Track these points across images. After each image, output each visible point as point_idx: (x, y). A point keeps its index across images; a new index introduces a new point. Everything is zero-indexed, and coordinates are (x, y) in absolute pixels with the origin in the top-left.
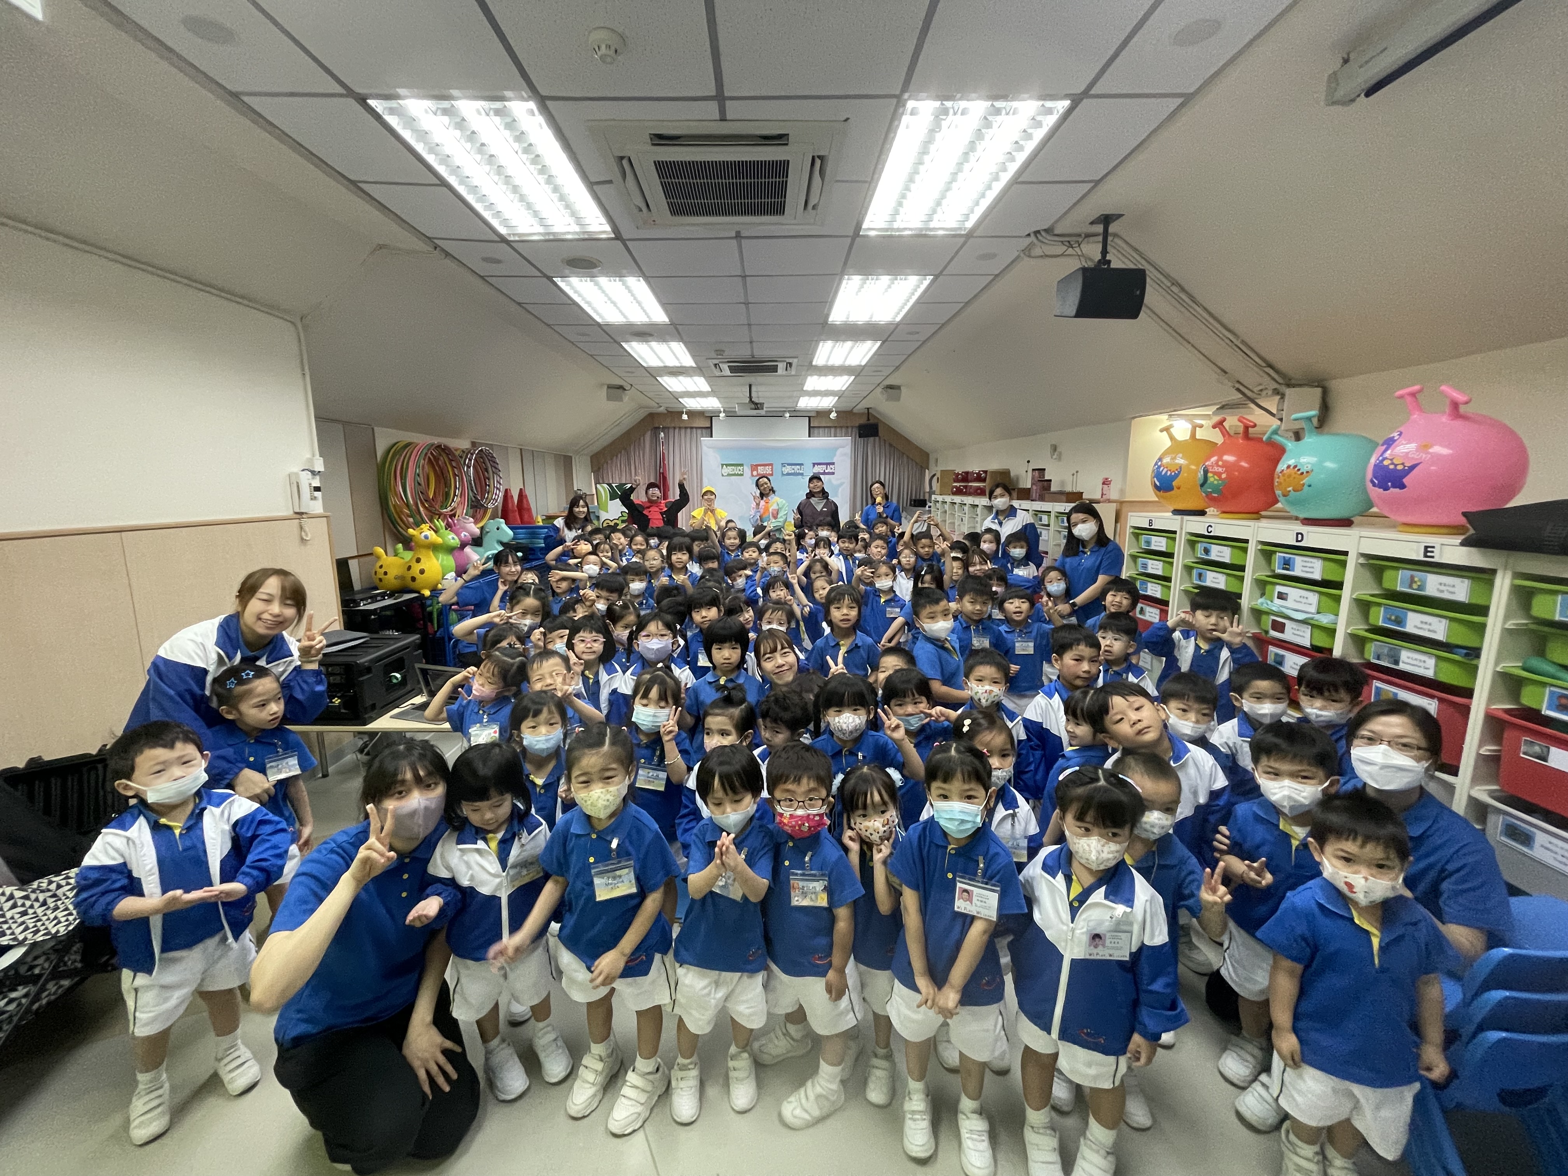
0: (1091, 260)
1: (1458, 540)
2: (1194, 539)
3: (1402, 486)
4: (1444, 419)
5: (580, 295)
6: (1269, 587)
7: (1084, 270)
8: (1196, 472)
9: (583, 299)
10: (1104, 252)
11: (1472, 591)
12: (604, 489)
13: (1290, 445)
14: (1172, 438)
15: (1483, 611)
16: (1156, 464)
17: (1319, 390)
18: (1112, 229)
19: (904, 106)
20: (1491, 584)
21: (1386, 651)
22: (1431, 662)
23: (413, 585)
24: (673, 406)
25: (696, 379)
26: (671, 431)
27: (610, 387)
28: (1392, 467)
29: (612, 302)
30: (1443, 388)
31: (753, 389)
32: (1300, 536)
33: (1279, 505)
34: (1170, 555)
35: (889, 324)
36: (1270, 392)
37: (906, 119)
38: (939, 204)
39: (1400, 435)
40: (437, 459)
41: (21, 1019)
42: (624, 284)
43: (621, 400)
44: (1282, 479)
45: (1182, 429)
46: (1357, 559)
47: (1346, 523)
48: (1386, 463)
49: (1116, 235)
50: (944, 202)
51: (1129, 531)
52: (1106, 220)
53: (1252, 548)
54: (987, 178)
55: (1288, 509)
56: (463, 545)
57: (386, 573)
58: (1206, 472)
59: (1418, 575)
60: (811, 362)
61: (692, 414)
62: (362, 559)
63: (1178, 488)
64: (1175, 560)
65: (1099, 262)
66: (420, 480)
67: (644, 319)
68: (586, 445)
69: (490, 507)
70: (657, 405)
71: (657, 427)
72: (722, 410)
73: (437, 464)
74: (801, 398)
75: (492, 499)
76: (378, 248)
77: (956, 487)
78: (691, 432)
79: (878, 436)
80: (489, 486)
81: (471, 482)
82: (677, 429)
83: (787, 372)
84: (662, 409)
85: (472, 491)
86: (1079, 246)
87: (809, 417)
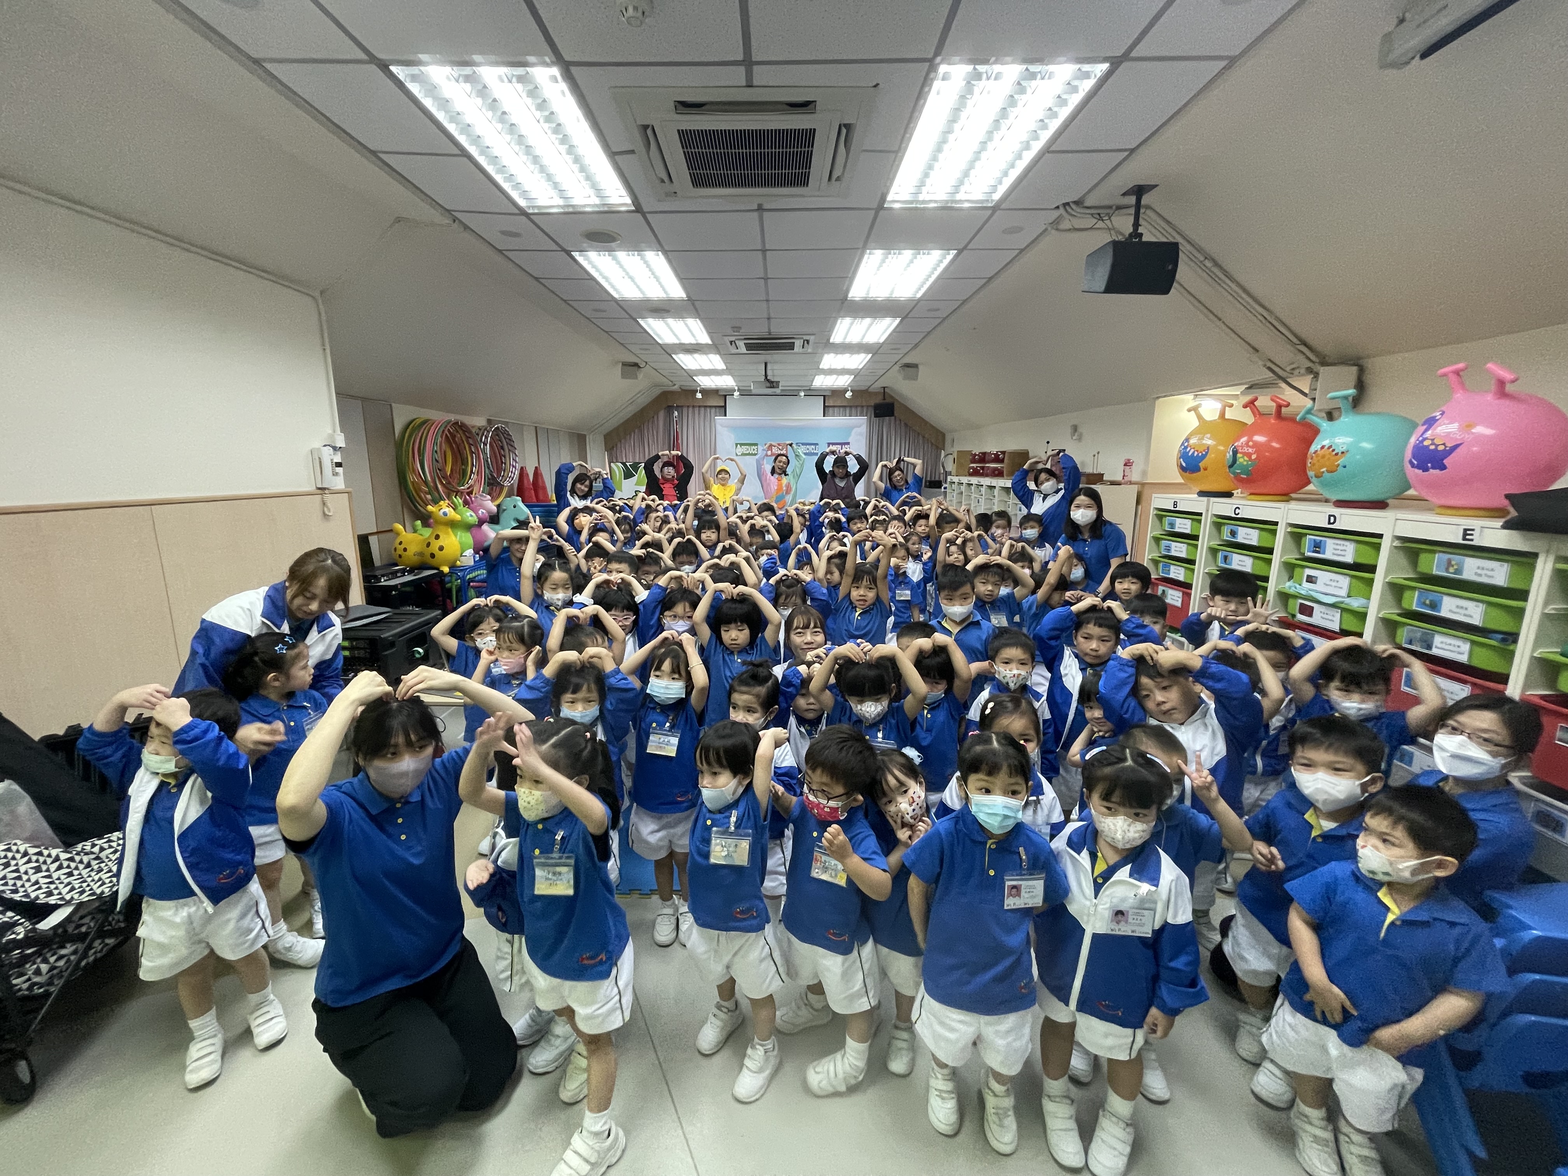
0: (1121, 234)
1: (1499, 523)
2: (1220, 521)
3: (1443, 467)
4: (1490, 397)
5: (597, 270)
6: (1297, 571)
7: (1115, 244)
8: (1224, 454)
9: (601, 274)
10: (1136, 225)
11: (1511, 576)
12: (618, 468)
13: (1324, 425)
14: (1200, 417)
15: (1523, 595)
16: (1183, 444)
17: (1354, 369)
18: (1145, 200)
19: (936, 71)
20: (1532, 567)
21: (1419, 635)
22: (1466, 647)
23: (433, 562)
24: (688, 384)
25: (712, 356)
26: (685, 410)
27: (625, 364)
28: (1432, 447)
29: (630, 277)
30: (1489, 365)
31: (769, 367)
32: (1332, 518)
33: (1311, 487)
34: (1196, 538)
35: (910, 300)
36: (1303, 371)
37: (937, 85)
38: (966, 174)
39: (1443, 414)
40: (454, 437)
41: (71, 975)
42: (643, 258)
43: (636, 378)
44: (1315, 460)
45: (1210, 408)
46: (1393, 541)
47: (1380, 505)
48: (1426, 443)
49: (1148, 207)
50: (972, 172)
51: (1152, 512)
52: (1139, 191)
53: (1281, 531)
54: (1017, 147)
55: (1321, 492)
56: (481, 522)
57: (405, 550)
58: (1235, 453)
59: (1456, 559)
60: (828, 340)
61: (706, 392)
62: (382, 536)
63: (1205, 469)
64: (1200, 543)
65: (1130, 235)
66: (438, 456)
67: (661, 295)
68: (601, 424)
69: (506, 485)
70: (671, 383)
71: (671, 406)
72: (737, 388)
73: (454, 441)
74: (816, 377)
75: (508, 476)
76: (396, 221)
77: (973, 468)
78: (705, 411)
79: (893, 415)
80: (505, 464)
81: (488, 460)
82: (691, 408)
83: (803, 350)
84: (676, 387)
85: (489, 468)
86: (1109, 218)
87: (824, 397)
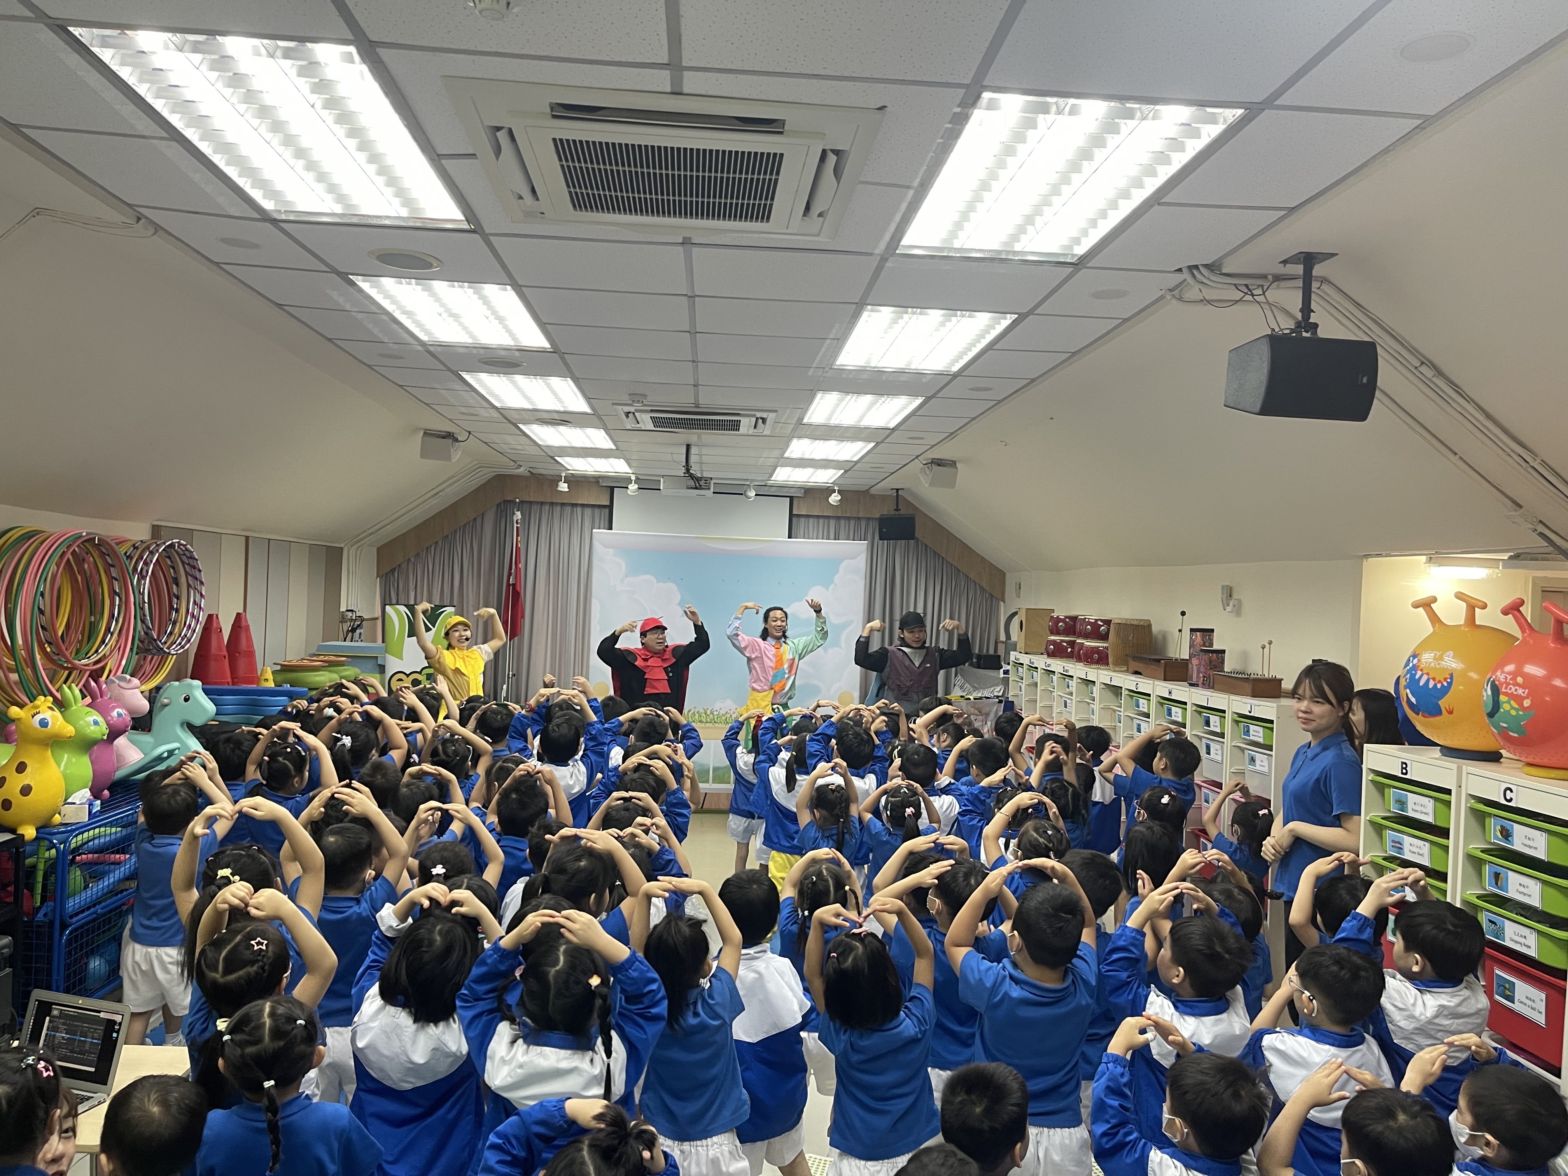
2: (1483, 810)
5: (394, 302)
7: (1275, 341)
8: (1479, 687)
9: (399, 308)
10: (1307, 309)
12: (397, 614)
14: (1434, 618)
16: (1408, 662)
19: (979, 97)
24: (543, 468)
25: (591, 431)
26: (535, 508)
27: (427, 434)
29: (451, 315)
31: (694, 453)
34: (1444, 833)
35: (940, 374)
40: (82, 564)
42: (478, 293)
43: (449, 459)
49: (1324, 280)
52: (1309, 260)
56: (114, 733)
58: (1496, 691)
60: (801, 419)
61: (576, 481)
63: (1450, 713)
64: (1451, 843)
65: (1298, 326)
66: (45, 604)
67: (506, 341)
68: (373, 530)
69: (173, 652)
70: (513, 464)
71: (510, 501)
72: (633, 478)
73: (82, 571)
74: (779, 468)
75: (180, 635)
76: (34, 213)
77: (1054, 643)
78: (572, 512)
79: (913, 539)
80: (177, 611)
81: (144, 606)
82: (546, 508)
83: (755, 431)
84: (522, 470)
85: (143, 621)
86: (1264, 293)
87: (792, 498)
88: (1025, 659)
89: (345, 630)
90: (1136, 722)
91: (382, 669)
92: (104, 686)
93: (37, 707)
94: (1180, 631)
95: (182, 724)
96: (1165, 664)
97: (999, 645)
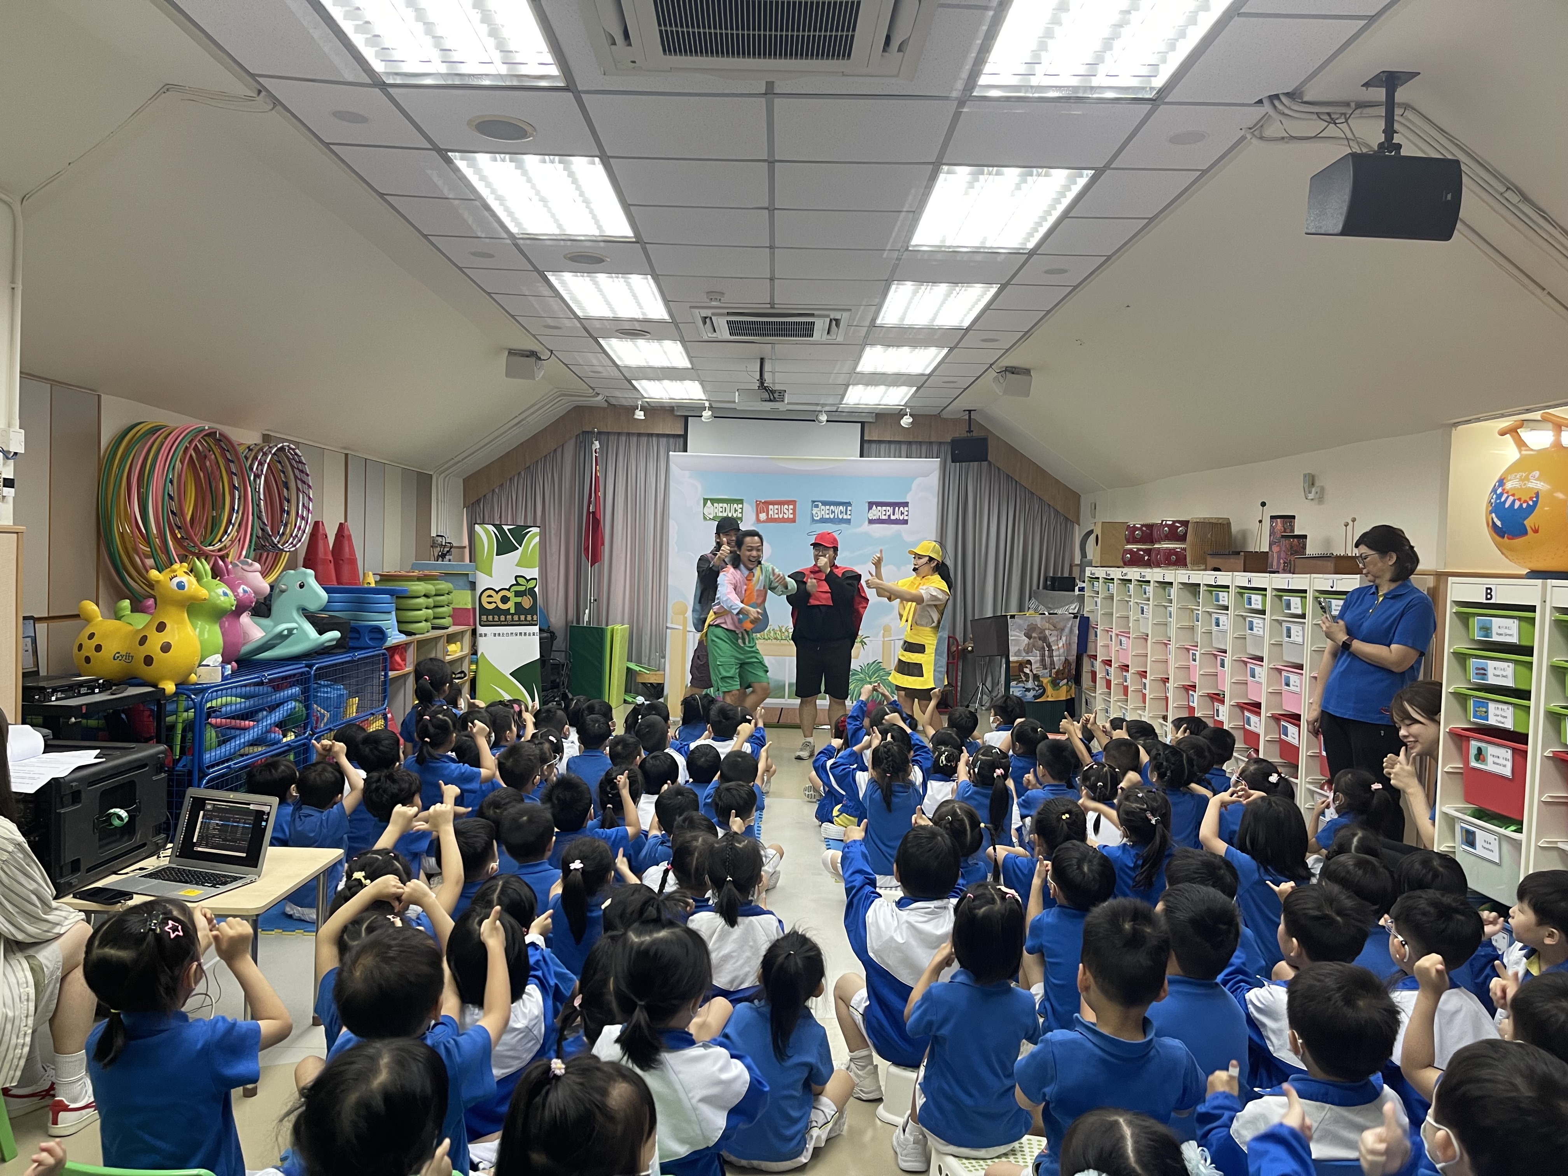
0: (1367, 145)
5: (488, 185)
7: (1355, 157)
9: (493, 191)
10: (1389, 131)
12: (486, 534)
14: (1521, 444)
16: (1494, 490)
18: (1401, 95)
23: (148, 672)
24: (621, 394)
25: (667, 344)
26: (612, 438)
27: (512, 353)
29: (544, 200)
31: (767, 367)
34: (1528, 651)
35: (1016, 253)
40: (203, 457)
42: (567, 169)
43: (531, 378)
49: (1408, 106)
50: (1116, 44)
51: (1452, 608)
52: (1391, 80)
57: (98, 648)
60: (874, 320)
61: (653, 409)
62: (54, 624)
63: (1536, 531)
64: (1535, 659)
65: (1381, 145)
66: (172, 490)
67: (593, 231)
68: (460, 458)
69: (287, 550)
70: (591, 391)
71: (588, 432)
72: (707, 404)
73: (203, 468)
74: (851, 387)
75: (291, 535)
76: (164, 89)
77: (1130, 551)
78: (648, 442)
79: (986, 460)
80: (288, 513)
81: (260, 502)
82: (624, 438)
83: (829, 337)
84: (600, 398)
85: (260, 518)
86: (1346, 121)
87: (863, 424)
88: (1101, 573)
89: (436, 555)
90: (1215, 616)
91: (473, 585)
92: (230, 566)
93: (175, 571)
94: (1260, 521)
95: (298, 610)
96: (1245, 557)
97: (1074, 568)
